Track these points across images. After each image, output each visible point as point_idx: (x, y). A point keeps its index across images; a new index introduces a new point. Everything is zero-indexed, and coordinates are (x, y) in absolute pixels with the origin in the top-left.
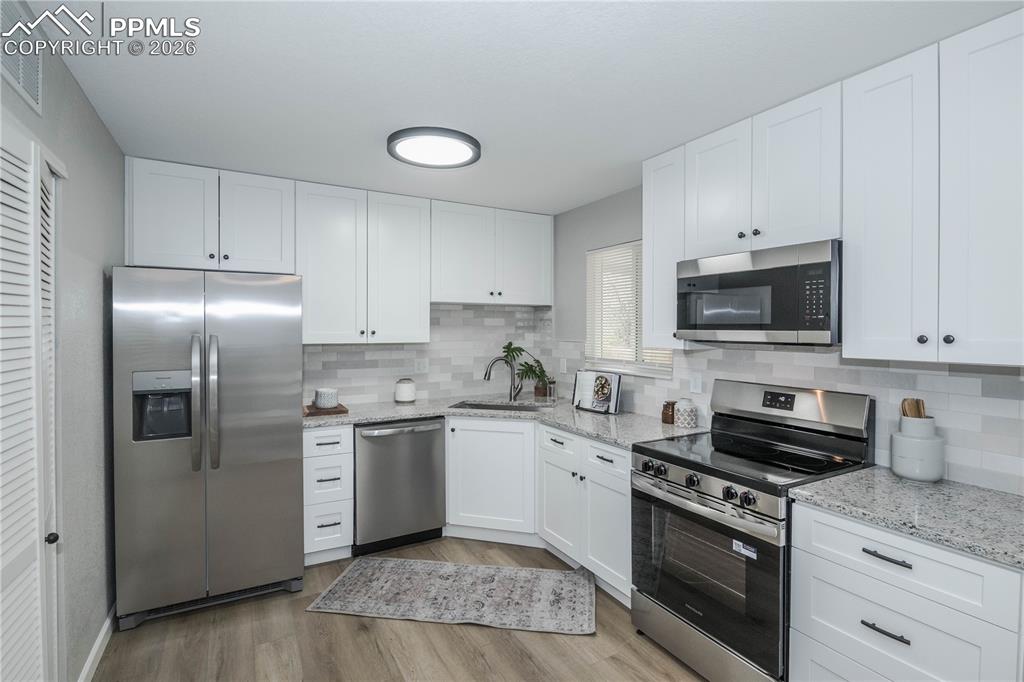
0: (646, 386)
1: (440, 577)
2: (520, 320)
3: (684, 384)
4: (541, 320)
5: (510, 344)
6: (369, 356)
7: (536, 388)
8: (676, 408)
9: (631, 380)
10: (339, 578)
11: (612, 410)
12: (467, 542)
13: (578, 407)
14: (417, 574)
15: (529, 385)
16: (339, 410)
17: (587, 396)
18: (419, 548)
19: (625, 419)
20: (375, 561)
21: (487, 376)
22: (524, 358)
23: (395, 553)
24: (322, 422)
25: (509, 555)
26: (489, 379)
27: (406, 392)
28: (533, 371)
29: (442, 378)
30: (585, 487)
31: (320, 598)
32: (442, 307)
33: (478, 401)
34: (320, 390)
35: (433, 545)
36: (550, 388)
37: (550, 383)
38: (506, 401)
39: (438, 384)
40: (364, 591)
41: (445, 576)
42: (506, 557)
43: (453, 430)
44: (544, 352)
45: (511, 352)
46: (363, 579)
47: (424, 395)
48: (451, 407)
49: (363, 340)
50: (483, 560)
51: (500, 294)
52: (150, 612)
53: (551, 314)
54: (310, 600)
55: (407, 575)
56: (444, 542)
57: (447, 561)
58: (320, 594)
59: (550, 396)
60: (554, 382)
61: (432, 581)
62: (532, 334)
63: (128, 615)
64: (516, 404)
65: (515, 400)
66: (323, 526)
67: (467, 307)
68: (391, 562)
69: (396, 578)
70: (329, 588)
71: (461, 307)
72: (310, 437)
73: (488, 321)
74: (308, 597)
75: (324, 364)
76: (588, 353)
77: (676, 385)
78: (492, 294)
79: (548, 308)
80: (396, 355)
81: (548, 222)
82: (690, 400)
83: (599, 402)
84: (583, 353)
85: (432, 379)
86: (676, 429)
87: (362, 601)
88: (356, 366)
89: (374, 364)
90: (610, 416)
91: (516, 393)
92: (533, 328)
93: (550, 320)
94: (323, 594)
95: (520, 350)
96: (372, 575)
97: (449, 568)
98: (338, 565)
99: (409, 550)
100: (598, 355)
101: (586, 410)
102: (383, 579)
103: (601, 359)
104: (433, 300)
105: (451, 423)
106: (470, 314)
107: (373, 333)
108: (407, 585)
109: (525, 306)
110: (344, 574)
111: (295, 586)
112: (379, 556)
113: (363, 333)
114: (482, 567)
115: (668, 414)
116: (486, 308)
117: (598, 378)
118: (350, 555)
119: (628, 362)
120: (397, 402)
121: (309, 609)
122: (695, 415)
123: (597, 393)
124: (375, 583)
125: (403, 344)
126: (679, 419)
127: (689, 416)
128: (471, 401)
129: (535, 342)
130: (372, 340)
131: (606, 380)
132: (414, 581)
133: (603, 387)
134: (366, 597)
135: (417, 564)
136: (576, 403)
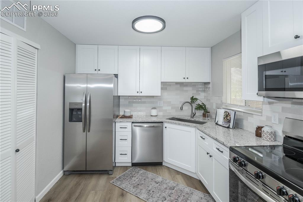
0: (249, 117)
1: (155, 182)
2: (199, 88)
3: (269, 118)
4: (207, 88)
5: (193, 97)
6: (143, 100)
7: (203, 114)
8: (262, 130)
9: (242, 114)
10: (124, 173)
11: (231, 126)
12: (171, 169)
13: (217, 124)
14: (148, 178)
15: (201, 112)
16: (130, 117)
17: (220, 119)
18: (153, 168)
19: (236, 132)
20: (138, 169)
21: (182, 109)
22: (198, 102)
23: (144, 168)
24: (122, 121)
25: (184, 179)
26: (182, 110)
27: (154, 112)
28: (201, 107)
29: (167, 108)
30: (212, 160)
31: (115, 179)
32: (167, 84)
33: (179, 117)
34: (126, 110)
35: (158, 168)
36: (207, 115)
37: (208, 112)
38: (189, 118)
39: (166, 110)
40: (129, 180)
41: (157, 182)
42: (183, 180)
43: (166, 127)
44: (208, 100)
45: (193, 99)
46: (131, 175)
47: (161, 114)
48: (167, 119)
49: (138, 95)
50: (173, 179)
51: (188, 78)
52: (73, 171)
53: (210, 86)
54: (113, 178)
55: (144, 178)
56: (162, 167)
57: (160, 176)
58: (116, 177)
59: (207, 117)
60: (209, 112)
61: (152, 183)
62: (204, 93)
63: (67, 171)
64: (193, 119)
65: (193, 118)
66: (121, 154)
67: (177, 83)
68: (142, 171)
69: (141, 178)
70: (120, 176)
71: (175, 83)
72: (118, 125)
73: (185, 88)
74: (113, 177)
75: (129, 102)
76: (224, 101)
77: (264, 118)
78: (184, 78)
79: (209, 83)
80: (152, 100)
81: (209, 50)
82: (271, 127)
83: (225, 122)
84: (222, 101)
85: (164, 108)
86: (262, 140)
87: (127, 184)
88: (139, 103)
89: (144, 102)
90: (230, 129)
91: (194, 115)
92: (204, 91)
93: (210, 88)
94: (117, 178)
95: (196, 99)
96: (134, 175)
97: (160, 179)
98: (126, 168)
99: (150, 168)
100: (229, 102)
101: (220, 125)
102: (136, 177)
103: (230, 104)
104: (162, 81)
105: (165, 125)
106: (178, 86)
107: (141, 92)
108: (143, 182)
109: (200, 83)
110: (126, 172)
111: (110, 173)
112: (139, 168)
113: (138, 92)
114: (172, 182)
115: (259, 132)
116: (184, 84)
117: (225, 112)
118: (131, 165)
119: (240, 106)
120: (151, 116)
121: (111, 182)
122: (274, 135)
123: (224, 118)
124: (133, 178)
125: (154, 96)
126: (264, 136)
127: (270, 135)
128: (177, 117)
129: (205, 96)
130: (141, 95)
131: (229, 113)
132: (146, 181)
133: (227, 116)
134: (128, 183)
135: (150, 174)
136: (216, 122)
